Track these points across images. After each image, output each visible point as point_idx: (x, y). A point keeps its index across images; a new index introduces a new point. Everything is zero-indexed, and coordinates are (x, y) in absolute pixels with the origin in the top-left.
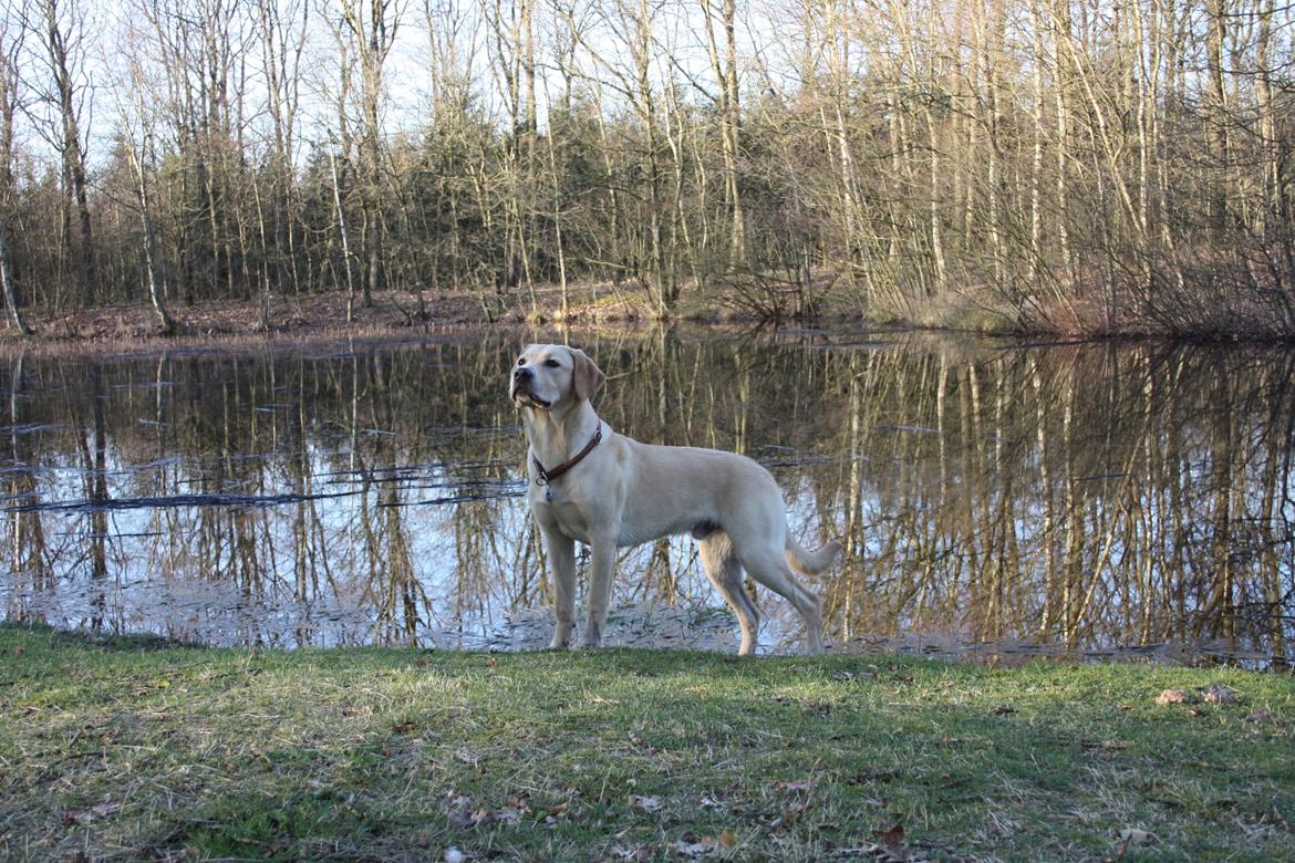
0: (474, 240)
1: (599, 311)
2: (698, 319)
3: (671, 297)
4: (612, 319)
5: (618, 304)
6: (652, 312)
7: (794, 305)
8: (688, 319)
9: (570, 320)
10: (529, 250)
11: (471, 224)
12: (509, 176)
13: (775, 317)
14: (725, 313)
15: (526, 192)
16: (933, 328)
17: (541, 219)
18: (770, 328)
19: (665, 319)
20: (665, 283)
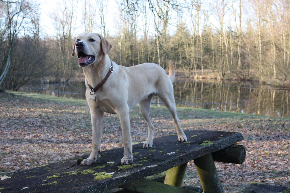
0: (185, 61)
1: (209, 77)
2: (228, 80)
3: (224, 75)
4: (212, 78)
5: (213, 75)
6: (219, 78)
7: (248, 78)
8: (226, 80)
9: (203, 78)
10: (196, 64)
11: (184, 58)
12: (192, 48)
13: (244, 80)
14: (234, 79)
15: (195, 52)
16: (269, 85)
17: (198, 58)
18: (242, 82)
19: (222, 79)
20: (222, 72)
